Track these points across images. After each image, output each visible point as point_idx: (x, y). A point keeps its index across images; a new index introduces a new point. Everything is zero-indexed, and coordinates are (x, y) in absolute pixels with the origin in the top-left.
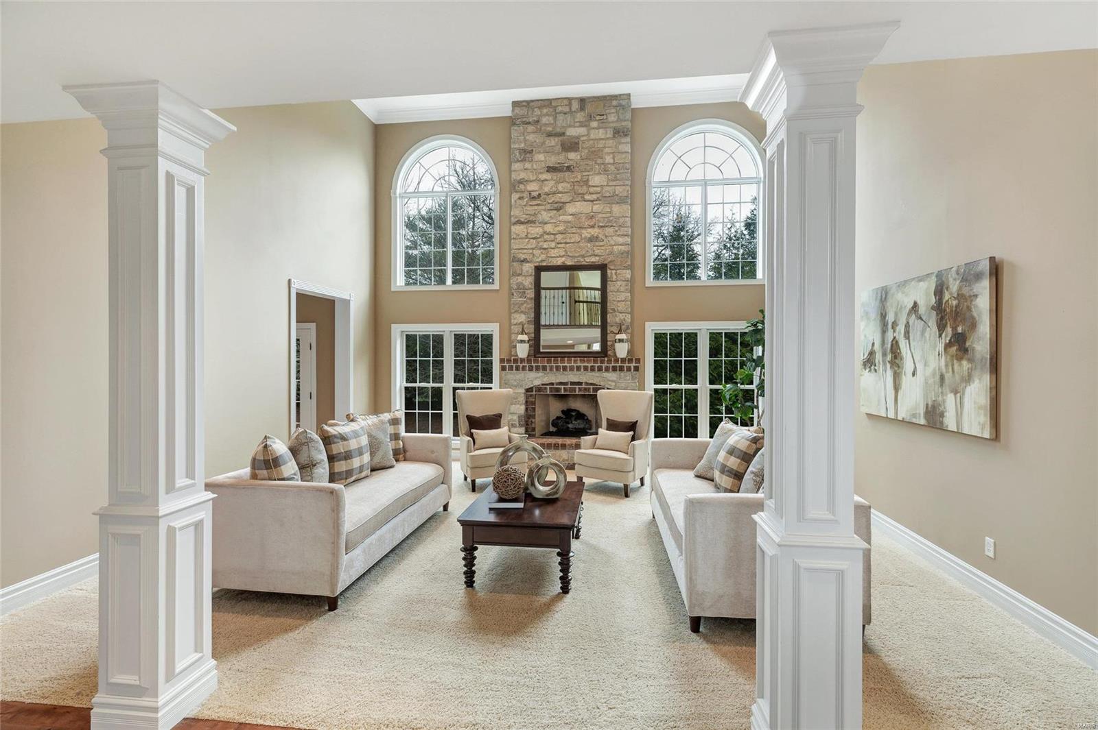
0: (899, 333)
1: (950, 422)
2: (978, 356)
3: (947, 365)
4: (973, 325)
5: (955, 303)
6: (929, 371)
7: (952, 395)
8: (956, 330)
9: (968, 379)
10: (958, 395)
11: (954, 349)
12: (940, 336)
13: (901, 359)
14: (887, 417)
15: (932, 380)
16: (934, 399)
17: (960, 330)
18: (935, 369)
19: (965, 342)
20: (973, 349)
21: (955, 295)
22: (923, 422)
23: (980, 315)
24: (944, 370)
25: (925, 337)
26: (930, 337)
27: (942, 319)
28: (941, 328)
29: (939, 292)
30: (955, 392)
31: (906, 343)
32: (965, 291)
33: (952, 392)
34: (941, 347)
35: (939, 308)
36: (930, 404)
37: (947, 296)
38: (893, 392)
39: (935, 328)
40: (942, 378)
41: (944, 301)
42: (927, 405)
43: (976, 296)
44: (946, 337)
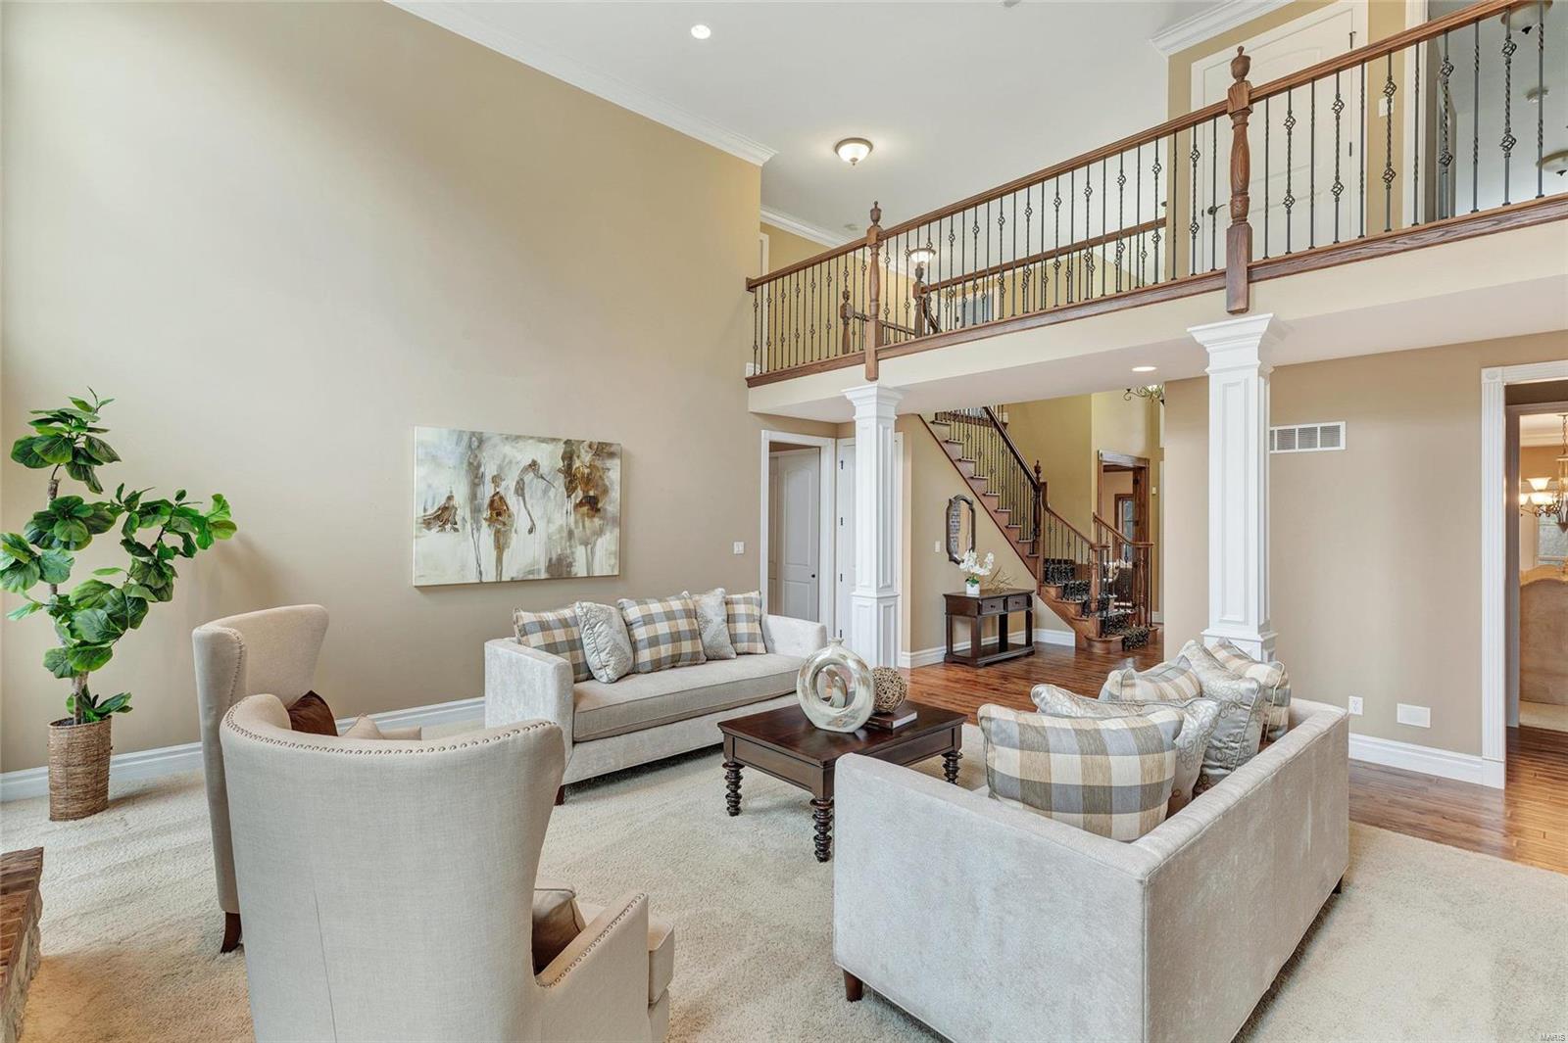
0: (507, 488)
1: (579, 569)
2: (609, 515)
3: (576, 522)
4: (605, 491)
5: (587, 471)
6: (553, 528)
7: (583, 547)
8: (587, 492)
9: (600, 532)
10: (589, 546)
11: (585, 509)
12: (569, 496)
13: (509, 516)
14: (481, 582)
15: (558, 536)
16: (559, 552)
17: (591, 493)
18: (561, 526)
19: (596, 503)
20: (605, 510)
21: (588, 465)
22: (543, 575)
23: (612, 484)
24: (573, 526)
25: (549, 497)
26: (555, 497)
27: (571, 482)
28: (570, 489)
29: (569, 457)
30: (586, 543)
31: (518, 500)
32: (598, 463)
33: (581, 544)
34: (570, 506)
35: (568, 471)
36: (554, 557)
37: (577, 464)
38: (494, 553)
39: (563, 489)
40: (571, 534)
41: (574, 467)
42: (550, 560)
43: (609, 470)
44: (576, 497)
